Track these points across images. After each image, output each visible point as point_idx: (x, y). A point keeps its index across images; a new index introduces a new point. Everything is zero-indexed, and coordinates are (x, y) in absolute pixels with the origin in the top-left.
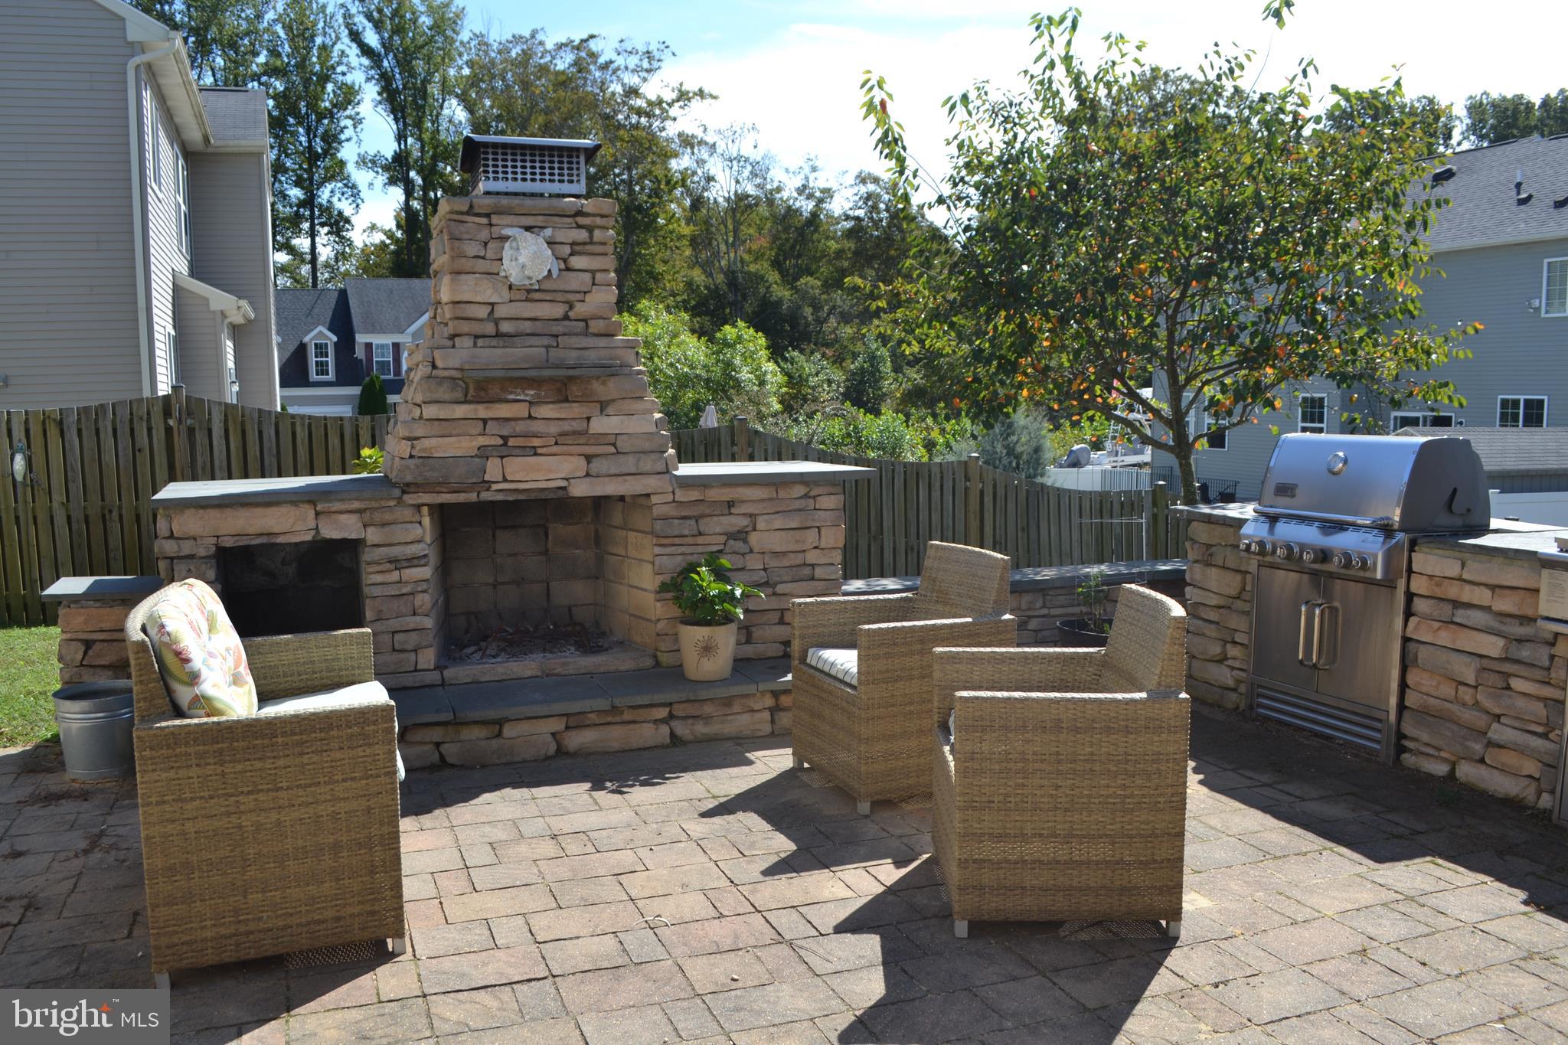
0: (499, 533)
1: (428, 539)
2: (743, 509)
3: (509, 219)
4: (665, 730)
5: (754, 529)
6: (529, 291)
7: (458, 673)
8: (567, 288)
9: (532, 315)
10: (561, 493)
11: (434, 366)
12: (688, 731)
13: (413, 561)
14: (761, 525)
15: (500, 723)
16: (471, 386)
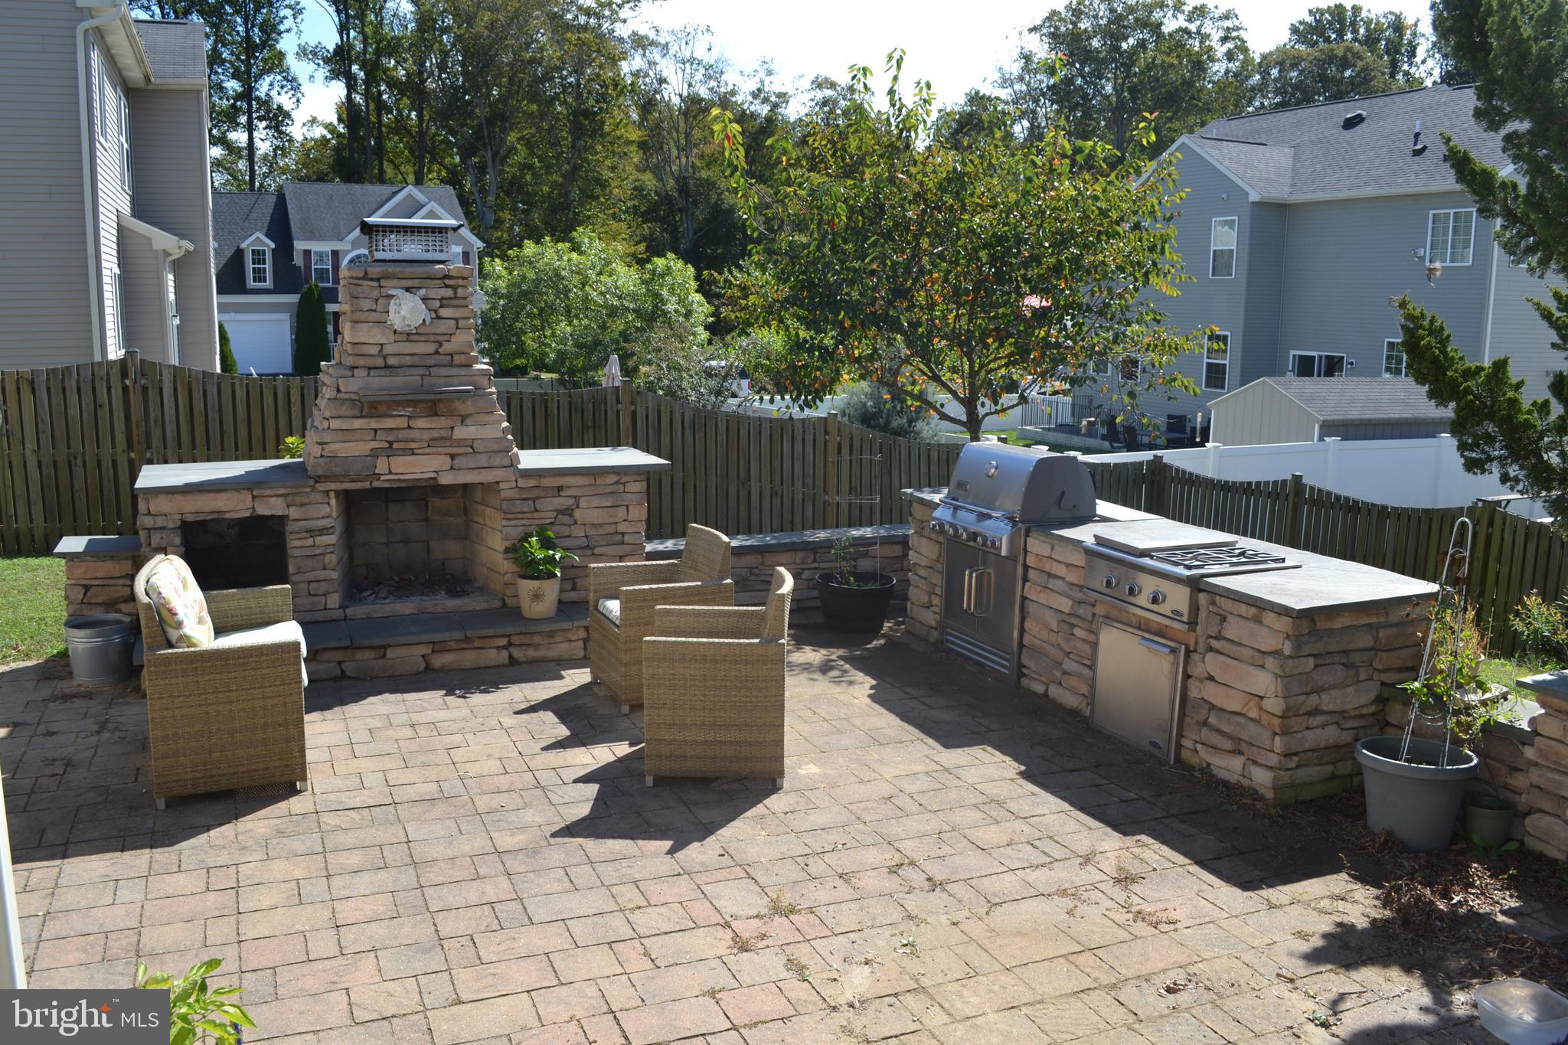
0: (391, 506)
1: (334, 515)
2: (569, 492)
3: (395, 282)
4: (505, 654)
5: (578, 507)
6: (408, 334)
7: (358, 611)
8: (438, 331)
9: (412, 352)
10: (432, 482)
11: (339, 391)
12: (522, 655)
13: (323, 531)
14: (582, 504)
15: (385, 648)
16: (366, 405)
